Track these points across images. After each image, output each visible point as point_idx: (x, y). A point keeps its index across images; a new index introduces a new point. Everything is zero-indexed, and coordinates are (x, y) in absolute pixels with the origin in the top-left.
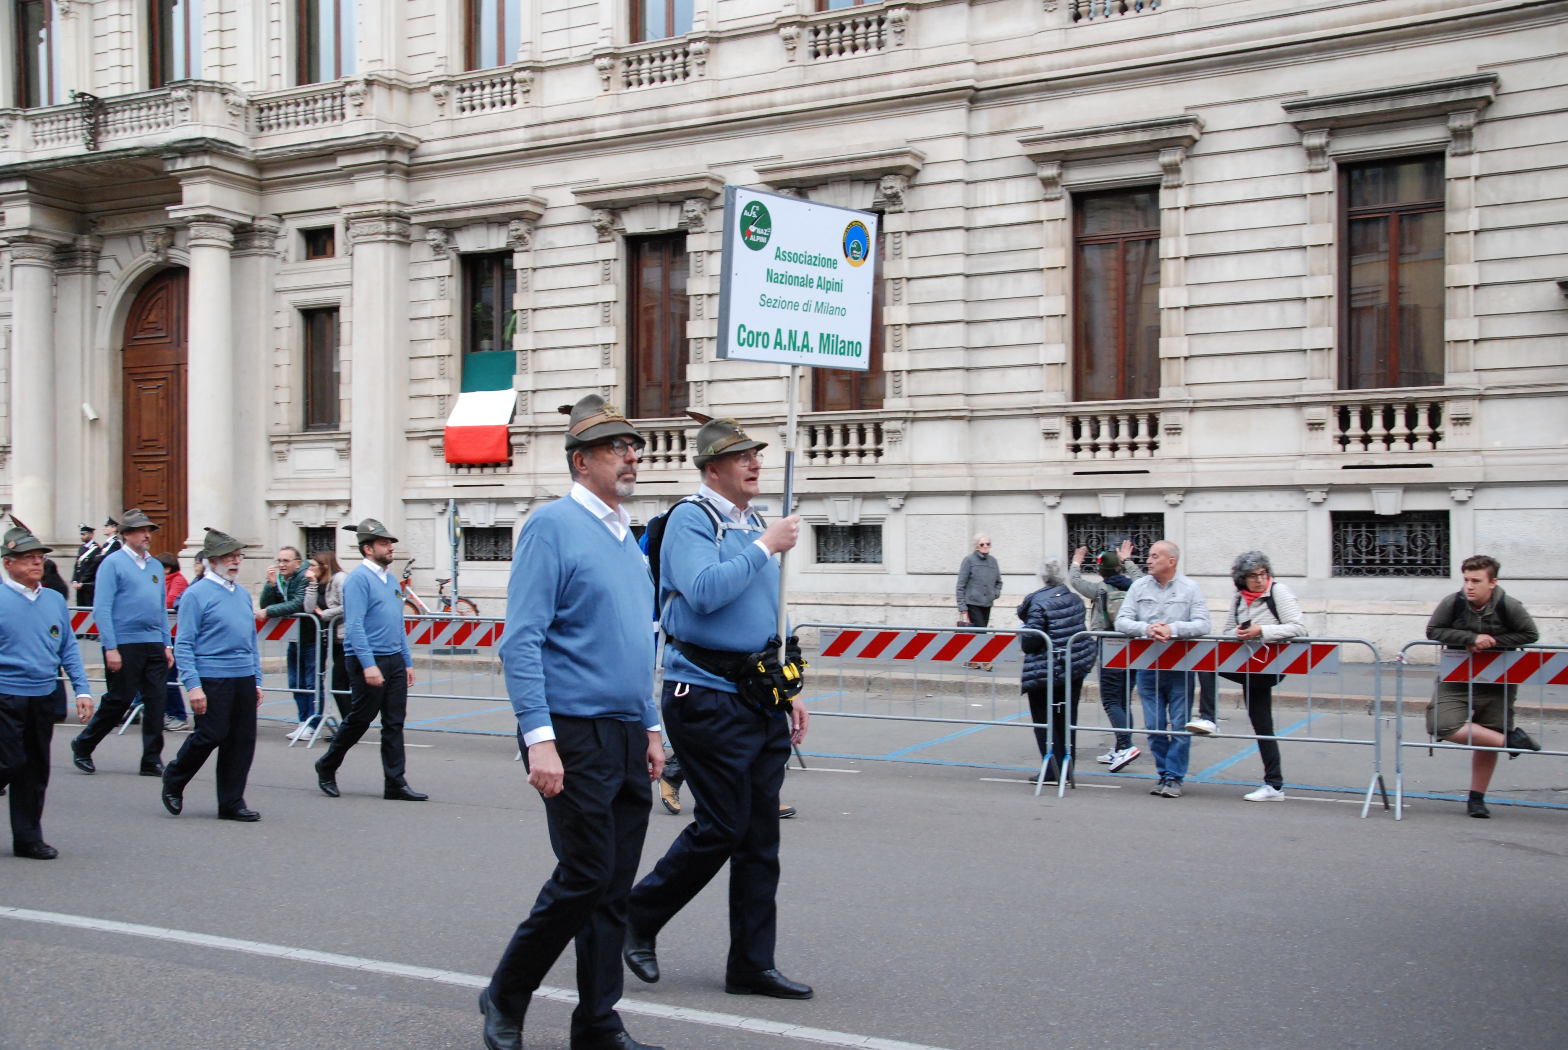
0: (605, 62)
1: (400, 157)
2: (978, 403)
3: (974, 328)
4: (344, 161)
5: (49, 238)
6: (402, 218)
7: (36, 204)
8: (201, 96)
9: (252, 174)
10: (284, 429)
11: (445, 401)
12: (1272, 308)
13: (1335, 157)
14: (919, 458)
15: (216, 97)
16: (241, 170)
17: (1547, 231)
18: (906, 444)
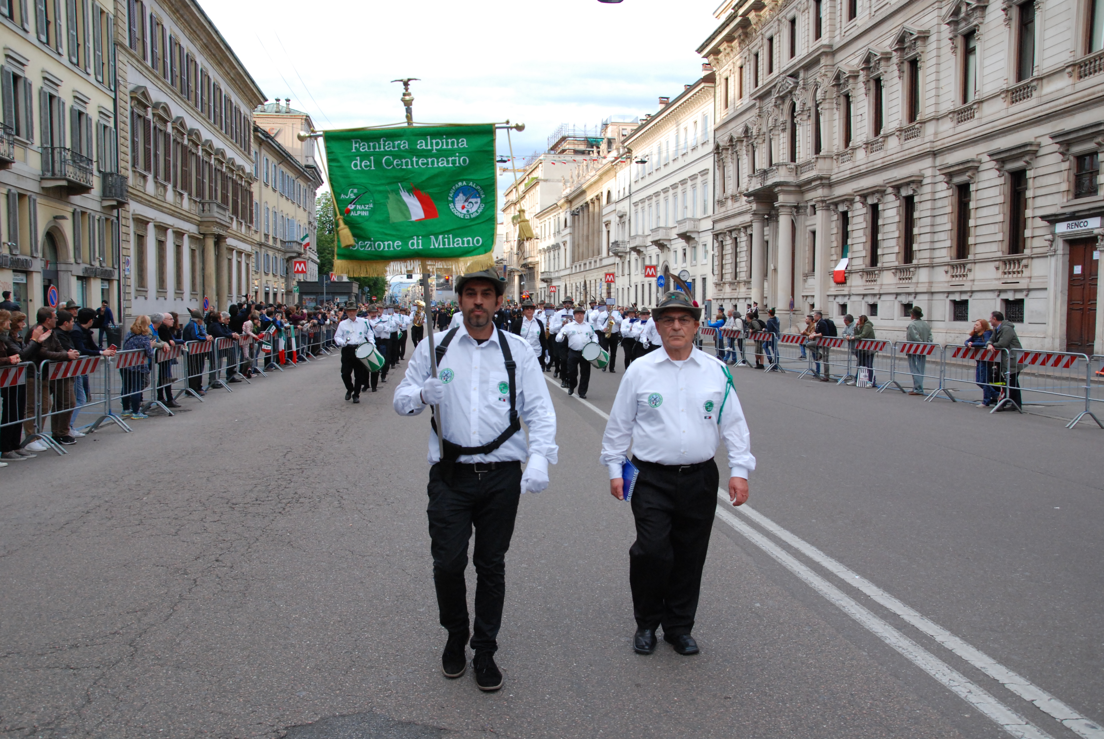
0: (864, 146)
1: (824, 181)
2: (936, 261)
3: (936, 235)
4: (813, 184)
5: (761, 213)
6: (825, 201)
7: (757, 203)
8: (780, 167)
9: (797, 189)
10: (806, 272)
11: (837, 262)
12: (992, 226)
13: (1007, 171)
14: (920, 281)
15: (784, 167)
16: (793, 189)
17: (1049, 197)
18: (916, 276)
